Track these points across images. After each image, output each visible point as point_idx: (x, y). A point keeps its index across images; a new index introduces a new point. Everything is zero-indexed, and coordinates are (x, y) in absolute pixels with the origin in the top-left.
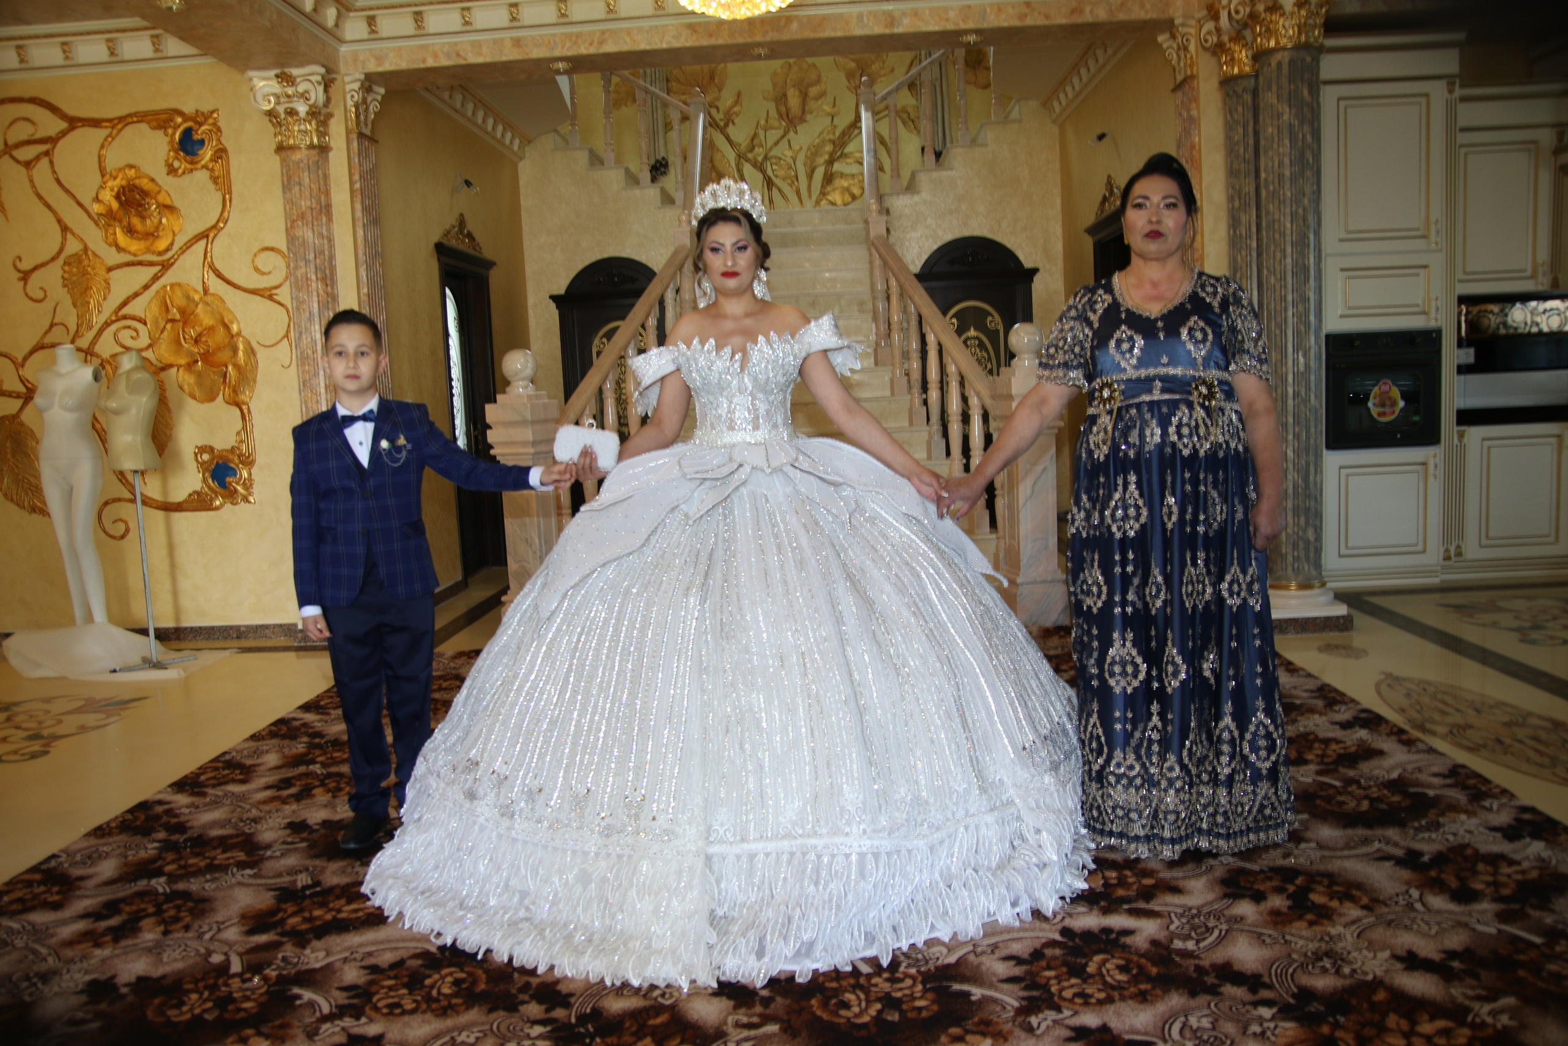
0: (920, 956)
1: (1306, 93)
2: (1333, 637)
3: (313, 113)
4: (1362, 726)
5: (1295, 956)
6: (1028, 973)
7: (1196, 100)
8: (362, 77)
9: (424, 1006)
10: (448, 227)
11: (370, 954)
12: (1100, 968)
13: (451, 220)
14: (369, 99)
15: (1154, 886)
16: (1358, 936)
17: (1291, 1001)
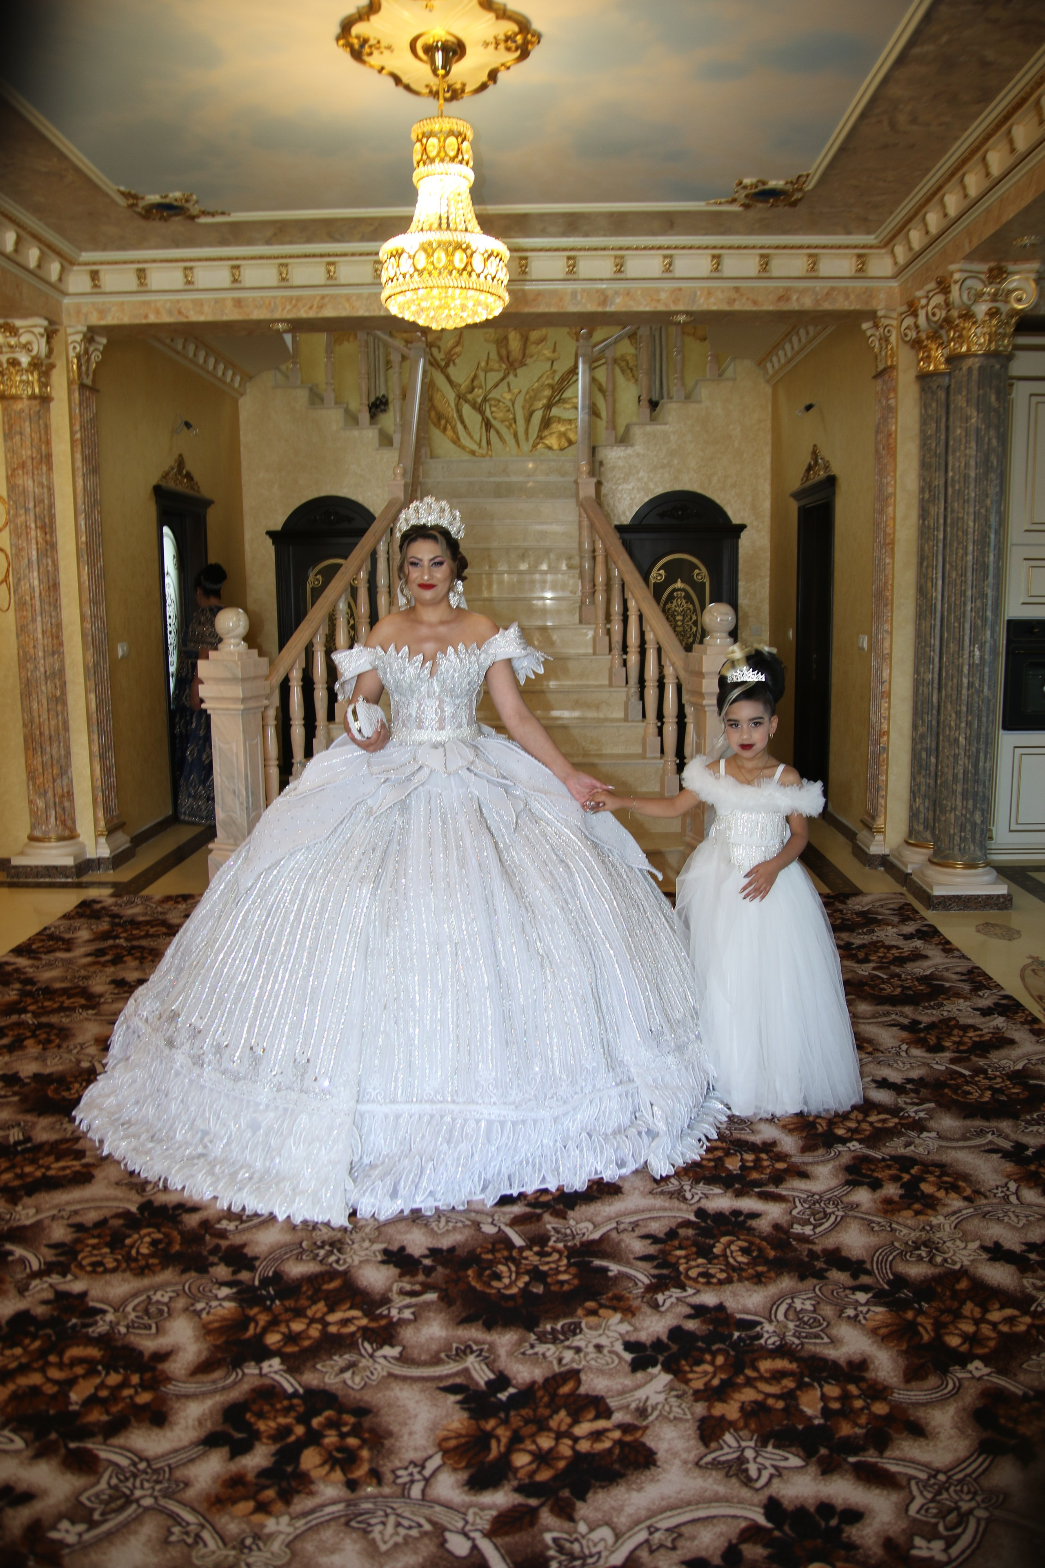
0: (568, 1231)
1: (993, 398)
2: (993, 915)
3: (35, 364)
4: (1000, 1014)
5: (896, 1244)
6: (661, 1251)
7: (895, 390)
8: (85, 329)
9: (124, 1265)
10: (167, 468)
11: (76, 1212)
12: (725, 1250)
13: (169, 462)
14: (91, 349)
15: (785, 1171)
16: (955, 1227)
17: (886, 1287)
